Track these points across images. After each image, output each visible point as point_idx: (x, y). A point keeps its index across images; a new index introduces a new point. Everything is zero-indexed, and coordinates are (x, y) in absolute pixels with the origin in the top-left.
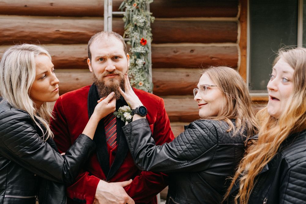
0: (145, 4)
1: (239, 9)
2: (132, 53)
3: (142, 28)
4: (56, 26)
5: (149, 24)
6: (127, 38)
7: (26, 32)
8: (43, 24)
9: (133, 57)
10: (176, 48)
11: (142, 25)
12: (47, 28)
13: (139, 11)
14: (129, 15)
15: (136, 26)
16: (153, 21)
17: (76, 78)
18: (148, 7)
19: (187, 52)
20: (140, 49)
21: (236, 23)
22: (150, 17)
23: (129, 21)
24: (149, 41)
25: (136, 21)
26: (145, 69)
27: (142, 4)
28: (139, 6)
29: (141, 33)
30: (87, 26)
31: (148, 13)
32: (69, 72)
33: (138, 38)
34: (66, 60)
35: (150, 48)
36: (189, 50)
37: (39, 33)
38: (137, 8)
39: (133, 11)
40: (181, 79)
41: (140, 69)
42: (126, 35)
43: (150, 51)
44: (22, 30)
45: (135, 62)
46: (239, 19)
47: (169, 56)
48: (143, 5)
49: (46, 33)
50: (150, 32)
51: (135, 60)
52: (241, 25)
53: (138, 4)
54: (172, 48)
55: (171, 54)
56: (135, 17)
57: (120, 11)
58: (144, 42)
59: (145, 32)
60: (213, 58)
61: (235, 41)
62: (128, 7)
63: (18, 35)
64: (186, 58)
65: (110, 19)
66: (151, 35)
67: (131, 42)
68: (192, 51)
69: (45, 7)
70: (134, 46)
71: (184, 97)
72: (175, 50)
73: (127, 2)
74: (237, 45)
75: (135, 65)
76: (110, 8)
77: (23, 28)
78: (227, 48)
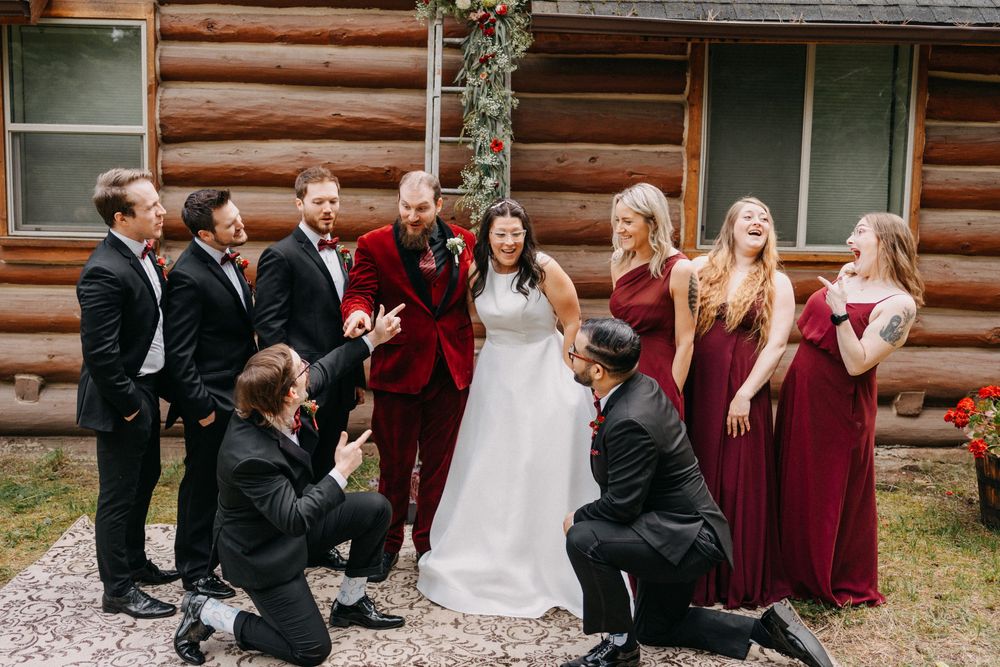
0: (504, 74)
1: (688, 80)
2: (475, 166)
3: (495, 120)
4: (335, 105)
5: (508, 111)
6: (468, 136)
7: (279, 117)
8: (310, 102)
9: (477, 173)
10: (562, 151)
11: (496, 114)
12: (317, 110)
13: (490, 87)
14: (472, 93)
15: (484, 114)
16: (515, 106)
17: (369, 205)
18: (509, 80)
19: (584, 160)
20: (488, 159)
21: (681, 106)
22: (510, 99)
23: (472, 106)
24: (507, 144)
25: (485, 106)
26: (498, 194)
27: (497, 73)
28: (492, 78)
29: (494, 128)
30: (392, 108)
31: (508, 91)
32: (356, 195)
33: (487, 138)
34: (352, 171)
35: (509, 156)
36: (588, 159)
37: (302, 119)
38: (488, 82)
39: (479, 86)
40: (570, 213)
41: (488, 195)
42: (466, 131)
43: (508, 163)
44: (270, 112)
45: (481, 182)
46: (688, 98)
47: (548, 168)
48: (499, 75)
49: (315, 119)
50: (509, 127)
51: (481, 178)
52: (691, 112)
53: (489, 74)
54: (555, 152)
55: (553, 165)
56: (483, 100)
57: (456, 85)
58: (497, 146)
59: (500, 127)
60: (633, 173)
61: (678, 142)
62: (471, 80)
63: (263, 122)
64: (580, 172)
65: (438, 102)
66: (511, 133)
67: (475, 144)
68: (593, 159)
69: (315, 68)
70: (480, 153)
71: (576, 248)
72: (560, 156)
73: (469, 69)
74: (683, 149)
75: (481, 187)
76: (439, 78)
77: (272, 108)
78: (662, 156)
